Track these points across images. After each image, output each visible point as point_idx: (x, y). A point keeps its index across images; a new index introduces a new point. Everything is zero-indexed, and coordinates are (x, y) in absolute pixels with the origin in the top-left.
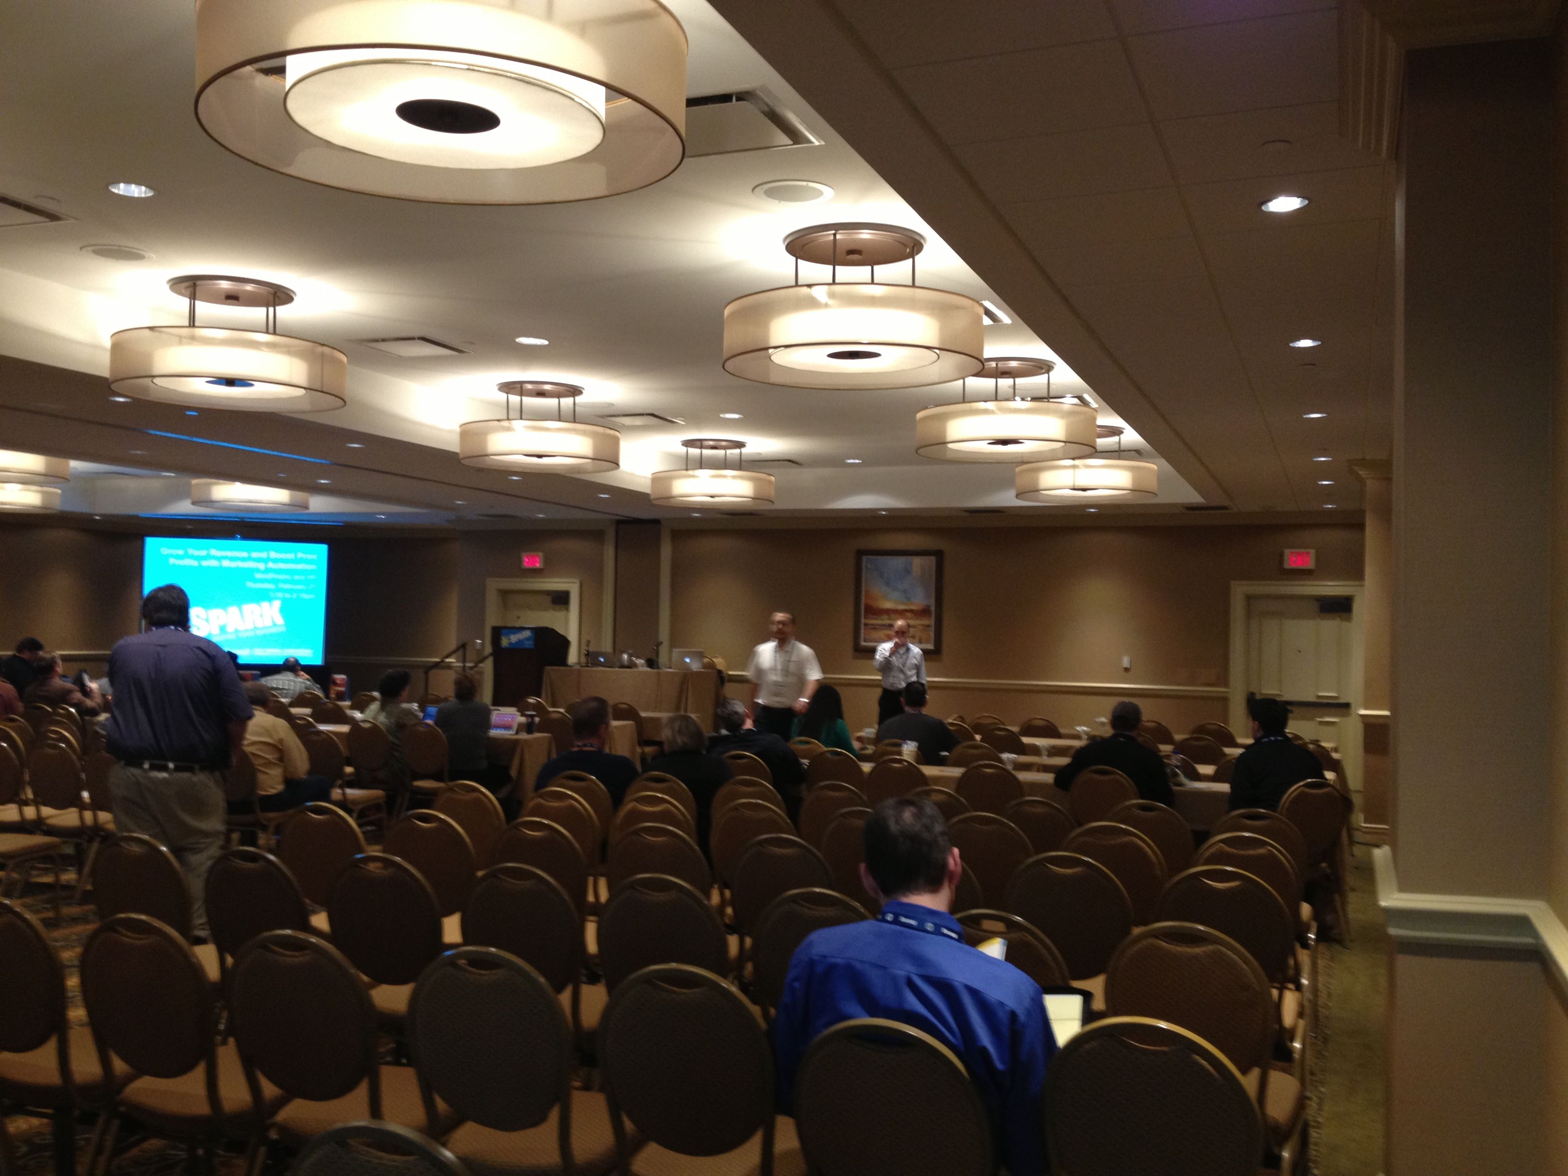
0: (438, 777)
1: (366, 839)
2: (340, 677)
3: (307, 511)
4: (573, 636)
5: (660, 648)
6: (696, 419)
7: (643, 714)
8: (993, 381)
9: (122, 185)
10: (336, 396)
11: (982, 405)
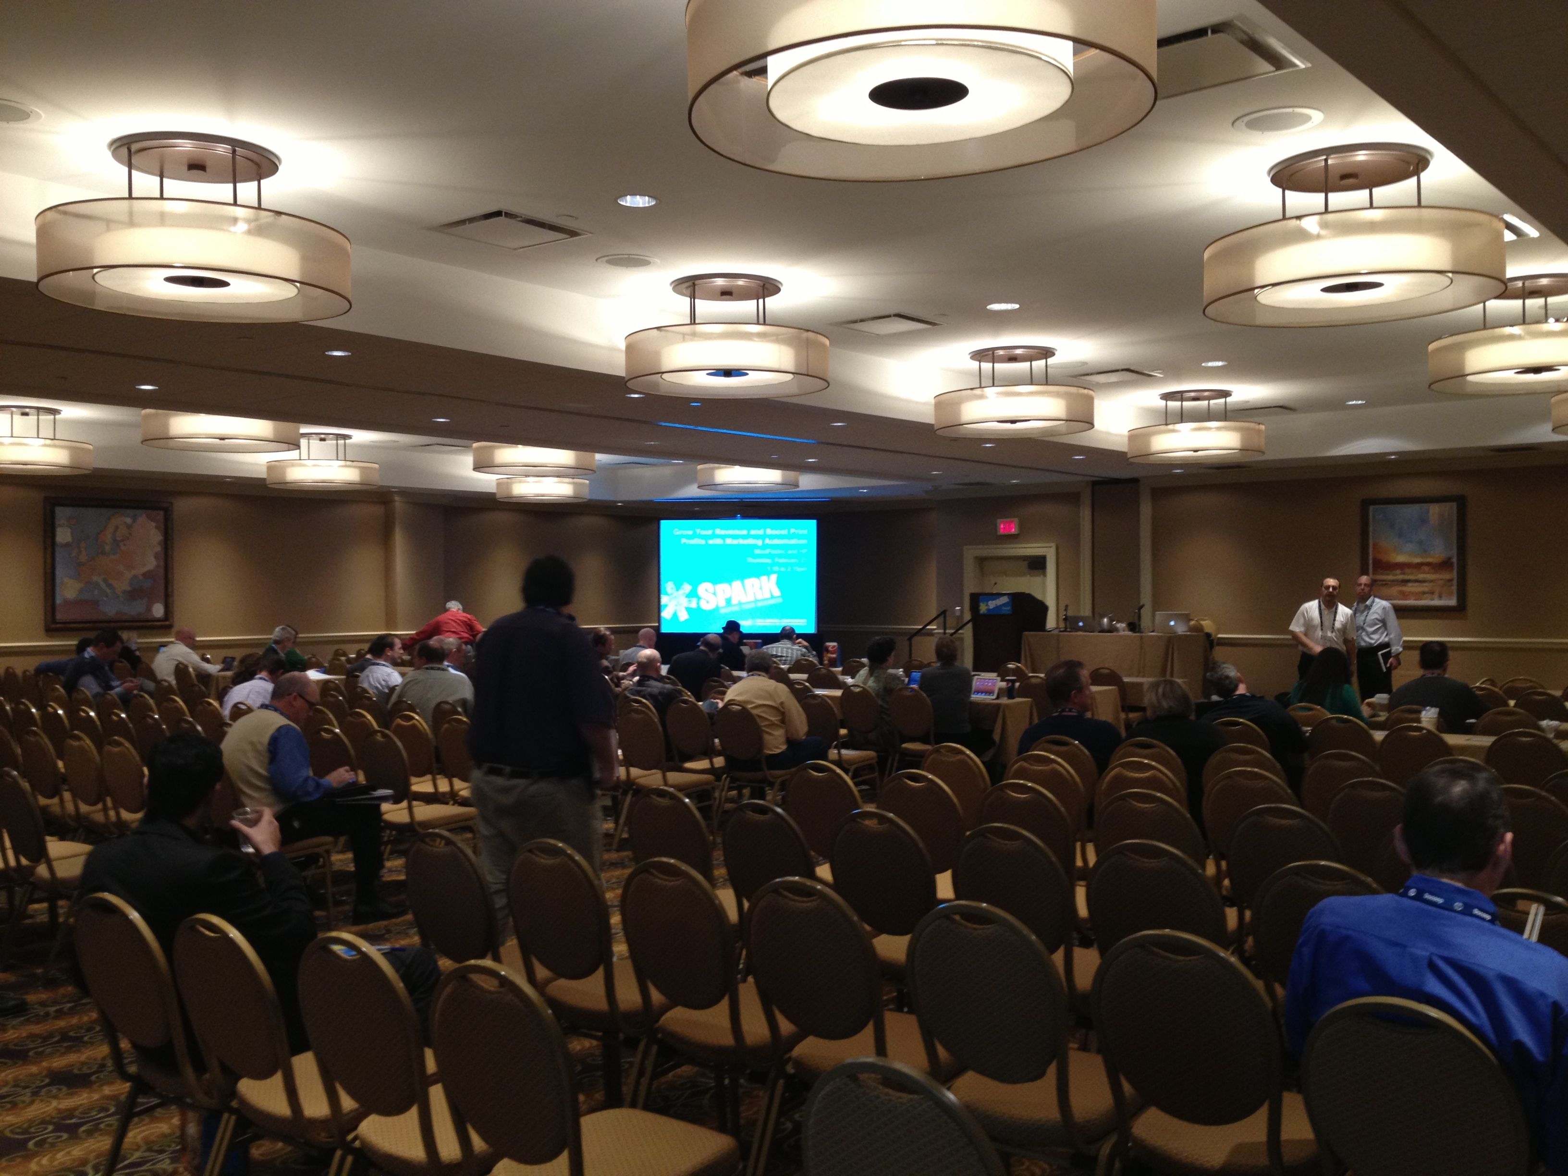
0: (925, 740)
1: (862, 797)
2: (832, 645)
3: (798, 489)
4: (1050, 601)
5: (1142, 611)
6: (1174, 370)
7: (1126, 680)
8: (1519, 302)
9: (629, 197)
10: (820, 378)
11: (1508, 330)
